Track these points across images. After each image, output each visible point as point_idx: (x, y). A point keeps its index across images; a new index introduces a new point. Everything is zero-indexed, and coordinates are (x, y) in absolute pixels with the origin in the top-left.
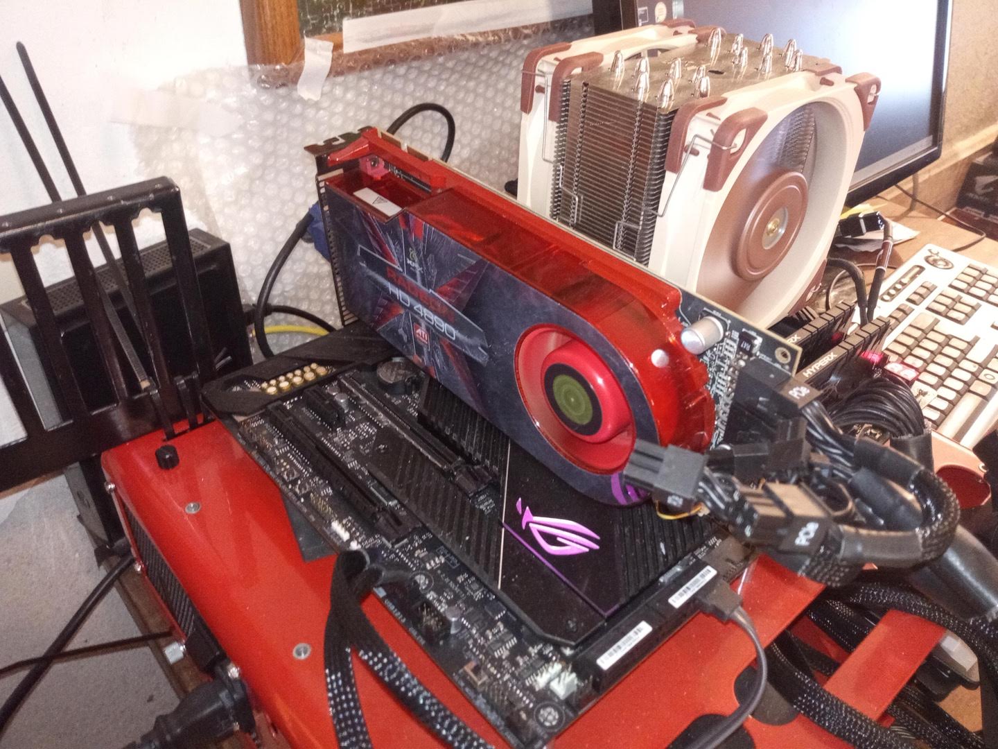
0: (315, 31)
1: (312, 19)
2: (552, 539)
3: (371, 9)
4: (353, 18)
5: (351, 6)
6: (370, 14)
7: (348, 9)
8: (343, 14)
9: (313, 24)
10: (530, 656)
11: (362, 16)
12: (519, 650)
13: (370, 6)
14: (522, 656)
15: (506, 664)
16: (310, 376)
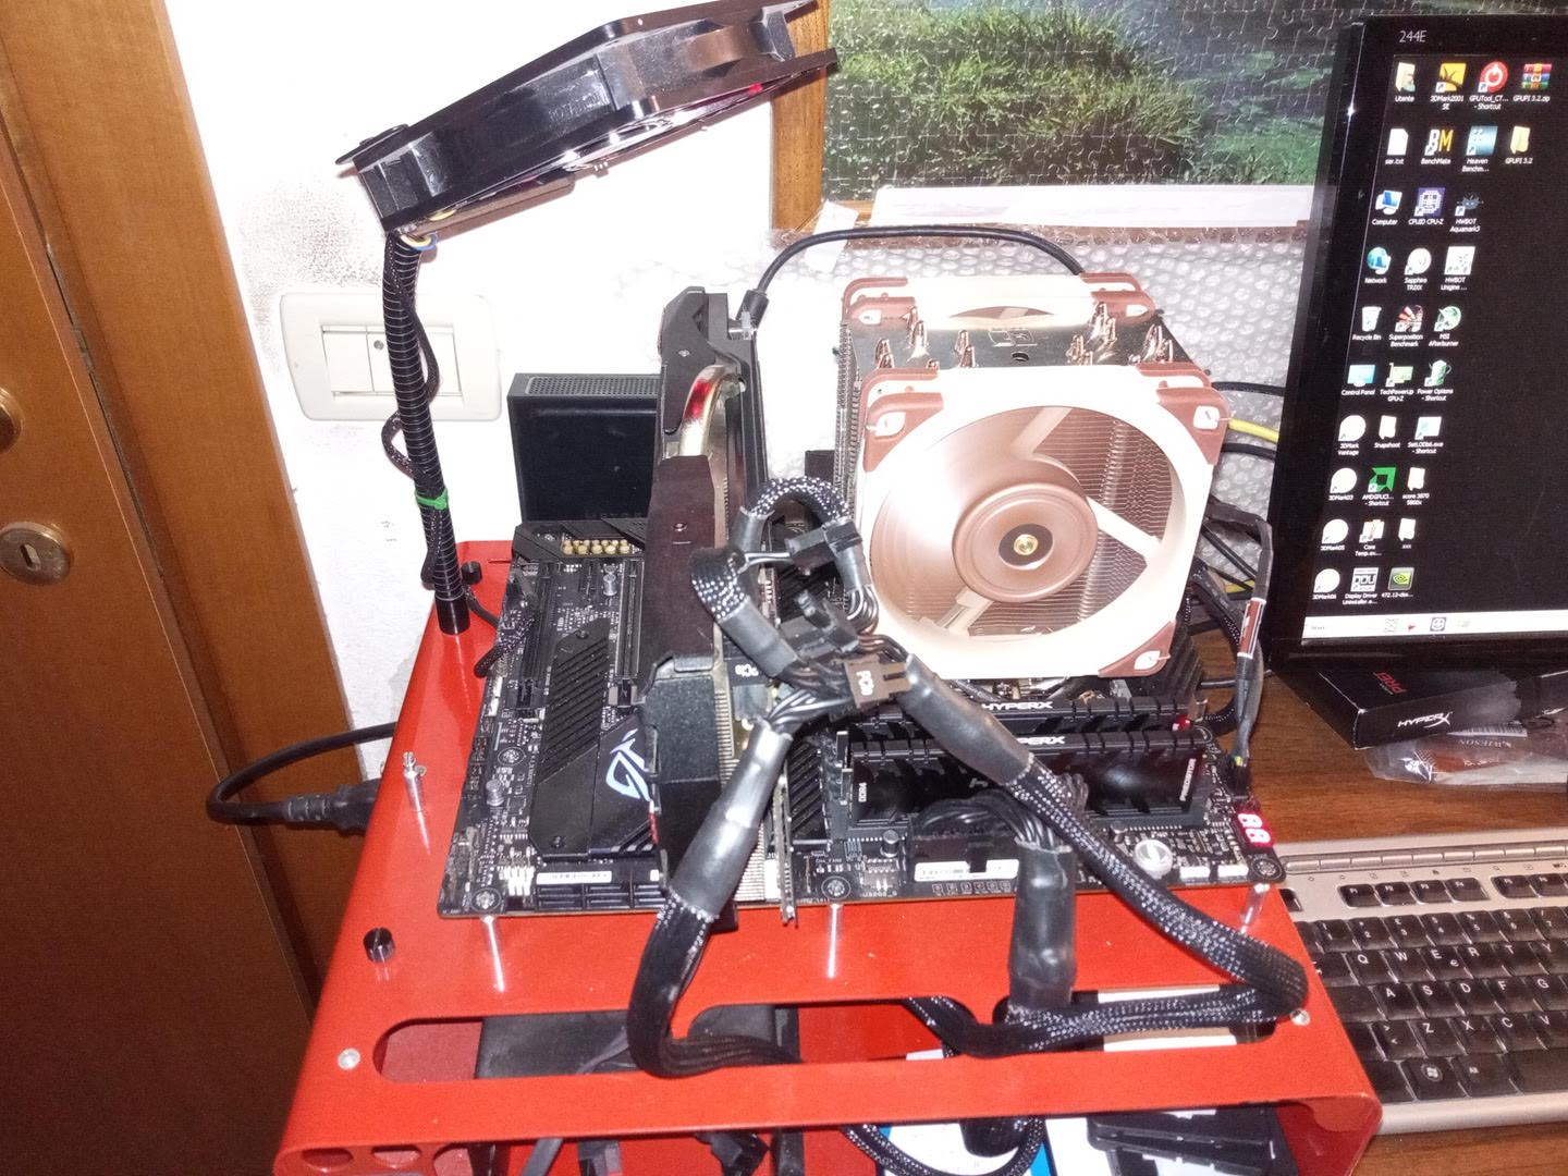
0: (844, 195)
1: (842, 182)
2: (621, 774)
3: (922, 180)
4: (896, 187)
5: (896, 172)
6: (920, 185)
7: (891, 176)
8: (883, 181)
9: (843, 187)
10: (524, 853)
11: (908, 185)
12: (520, 846)
13: (920, 176)
14: (516, 850)
15: (501, 848)
16: (611, 550)
